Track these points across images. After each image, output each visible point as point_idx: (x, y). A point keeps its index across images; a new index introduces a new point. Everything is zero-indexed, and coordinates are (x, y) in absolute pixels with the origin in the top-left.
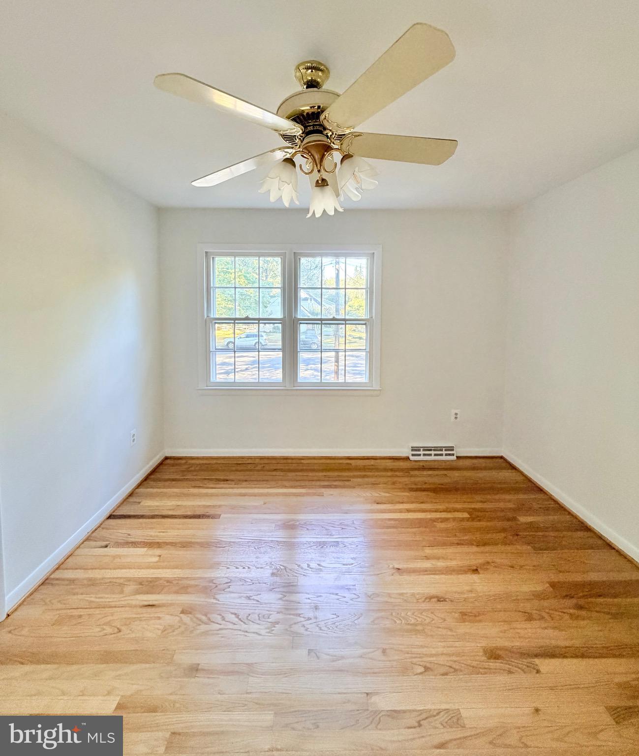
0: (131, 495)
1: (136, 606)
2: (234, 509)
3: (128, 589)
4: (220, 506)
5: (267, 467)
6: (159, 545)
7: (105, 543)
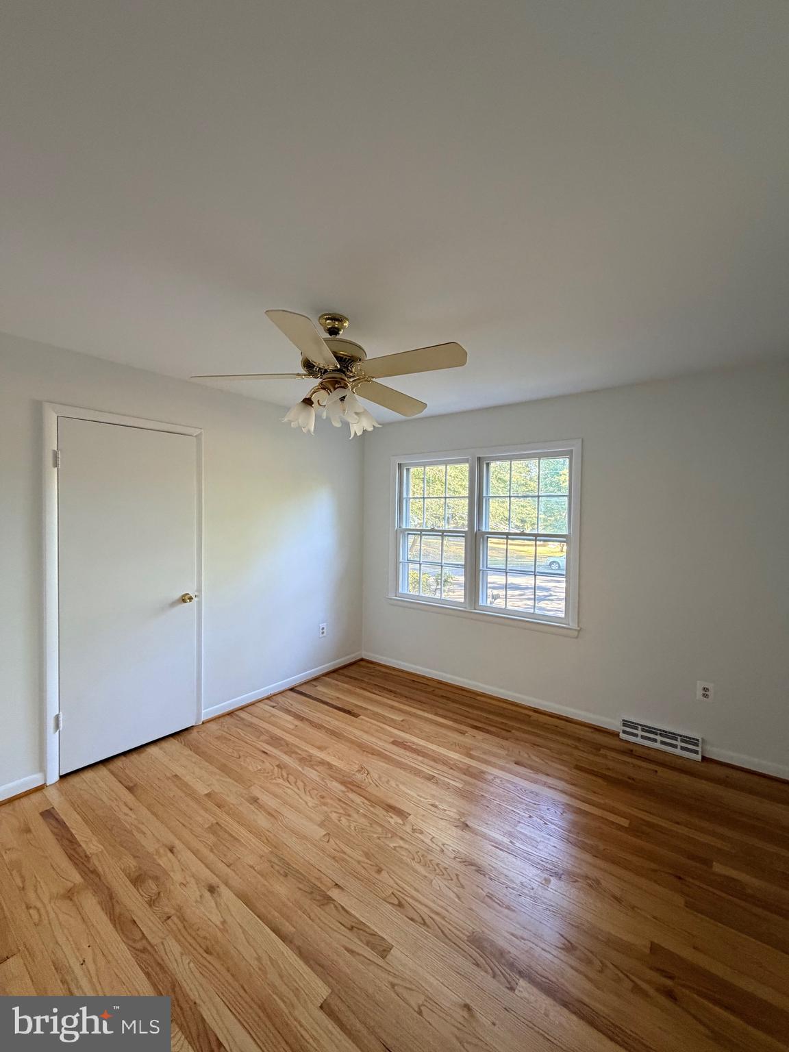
0: (316, 679)
1: (258, 749)
2: (376, 716)
3: (263, 738)
4: (366, 709)
5: (437, 692)
6: (301, 719)
7: (274, 704)
